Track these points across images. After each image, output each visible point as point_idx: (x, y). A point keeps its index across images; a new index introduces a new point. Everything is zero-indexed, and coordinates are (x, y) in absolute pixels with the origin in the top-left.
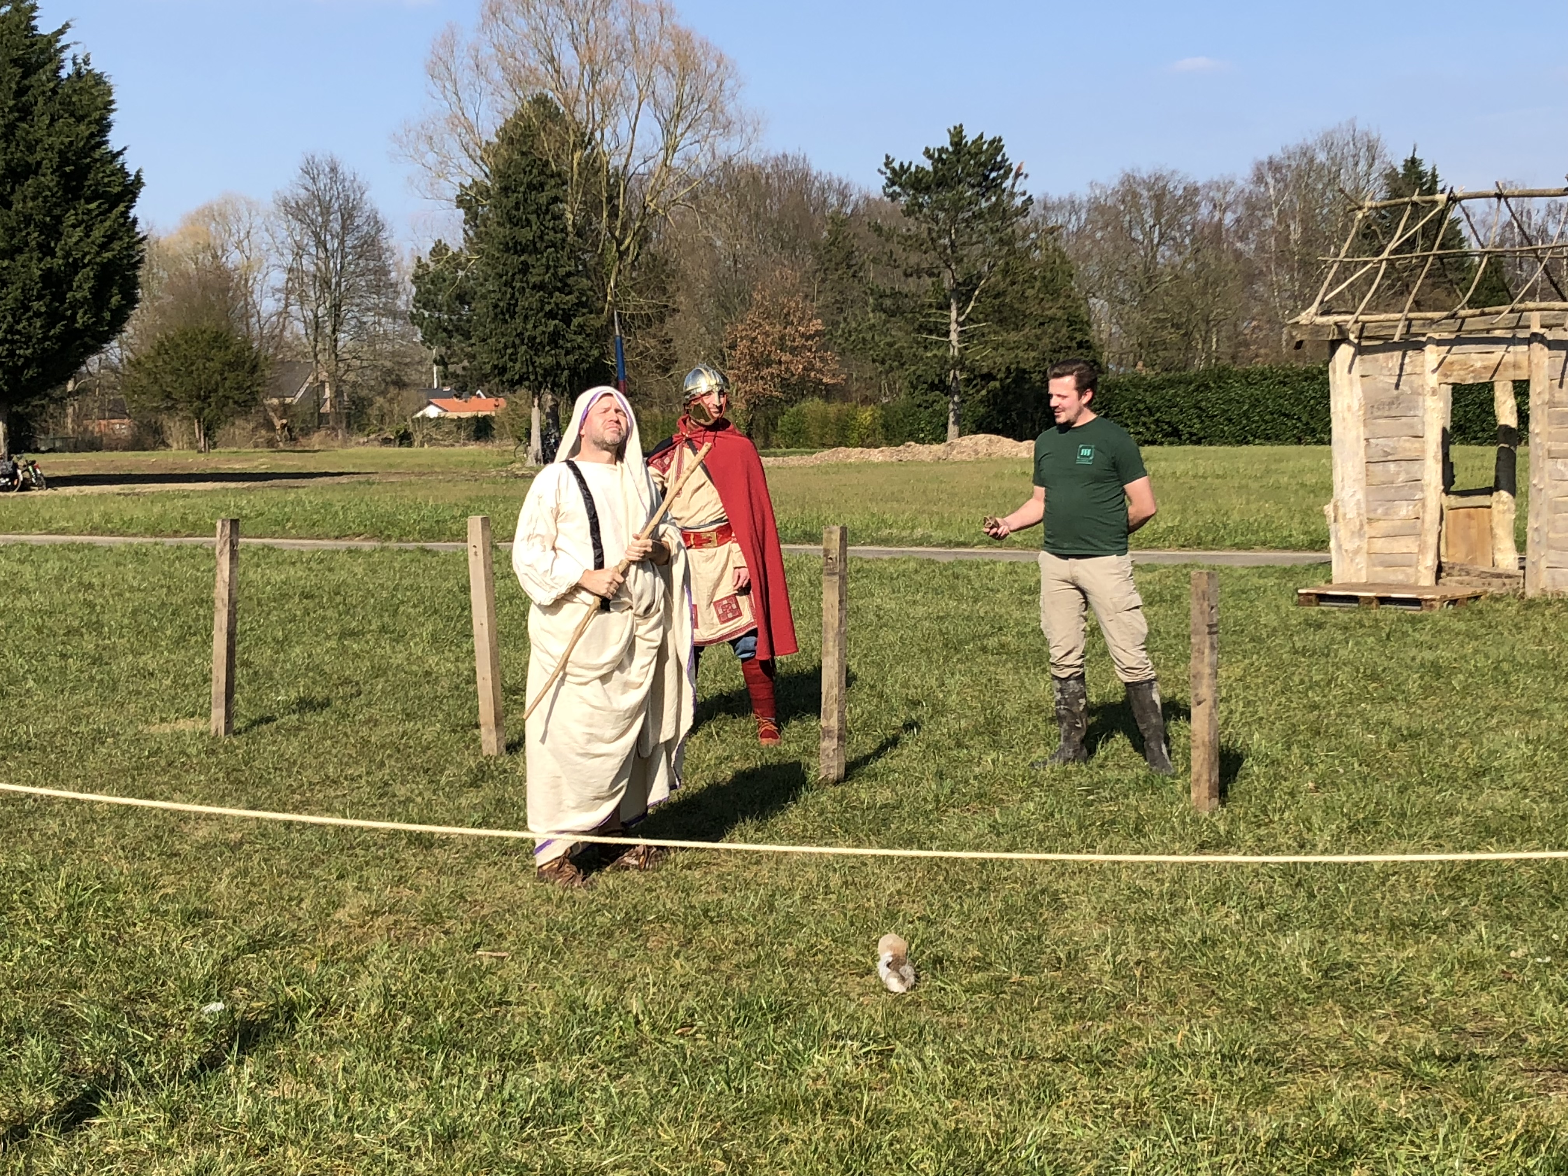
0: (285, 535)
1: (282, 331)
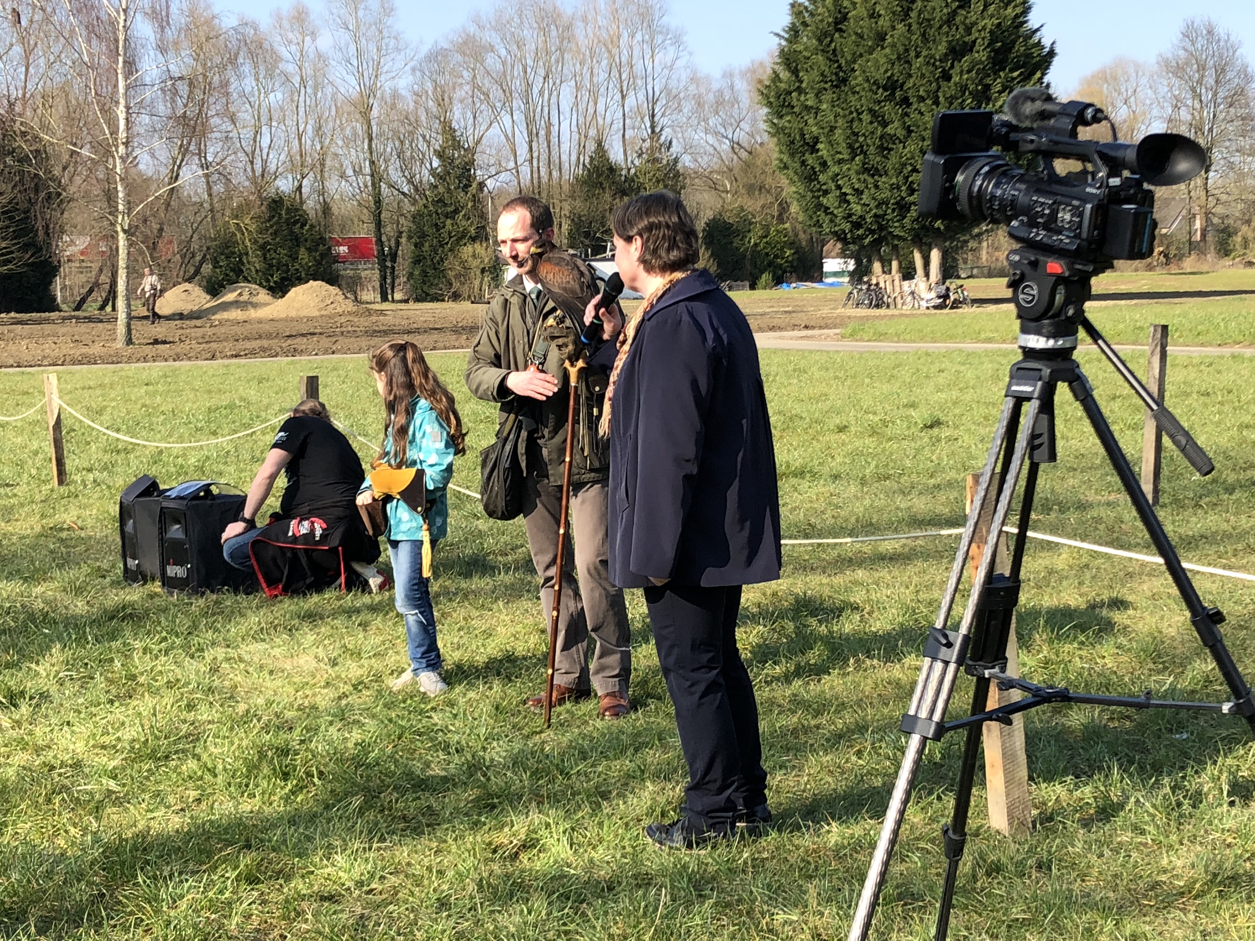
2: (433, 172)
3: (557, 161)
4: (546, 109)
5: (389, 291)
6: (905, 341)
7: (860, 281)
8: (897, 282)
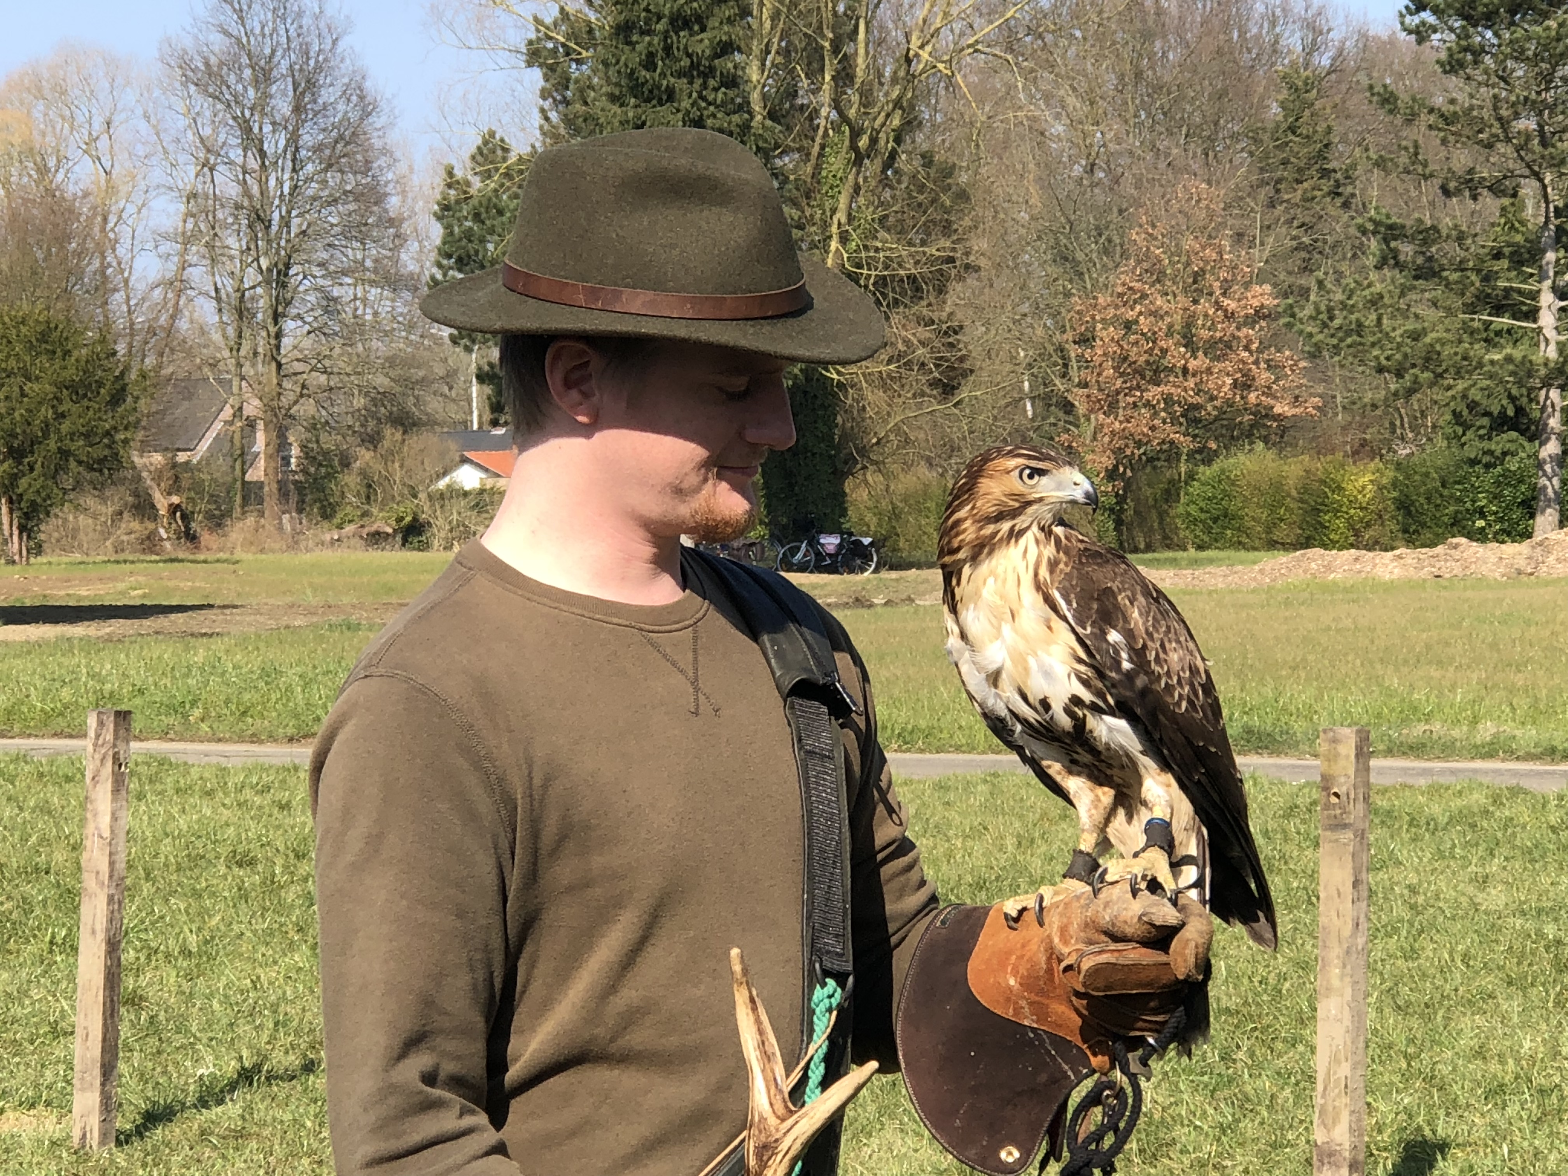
0: (188, 734)
1: (173, 317)
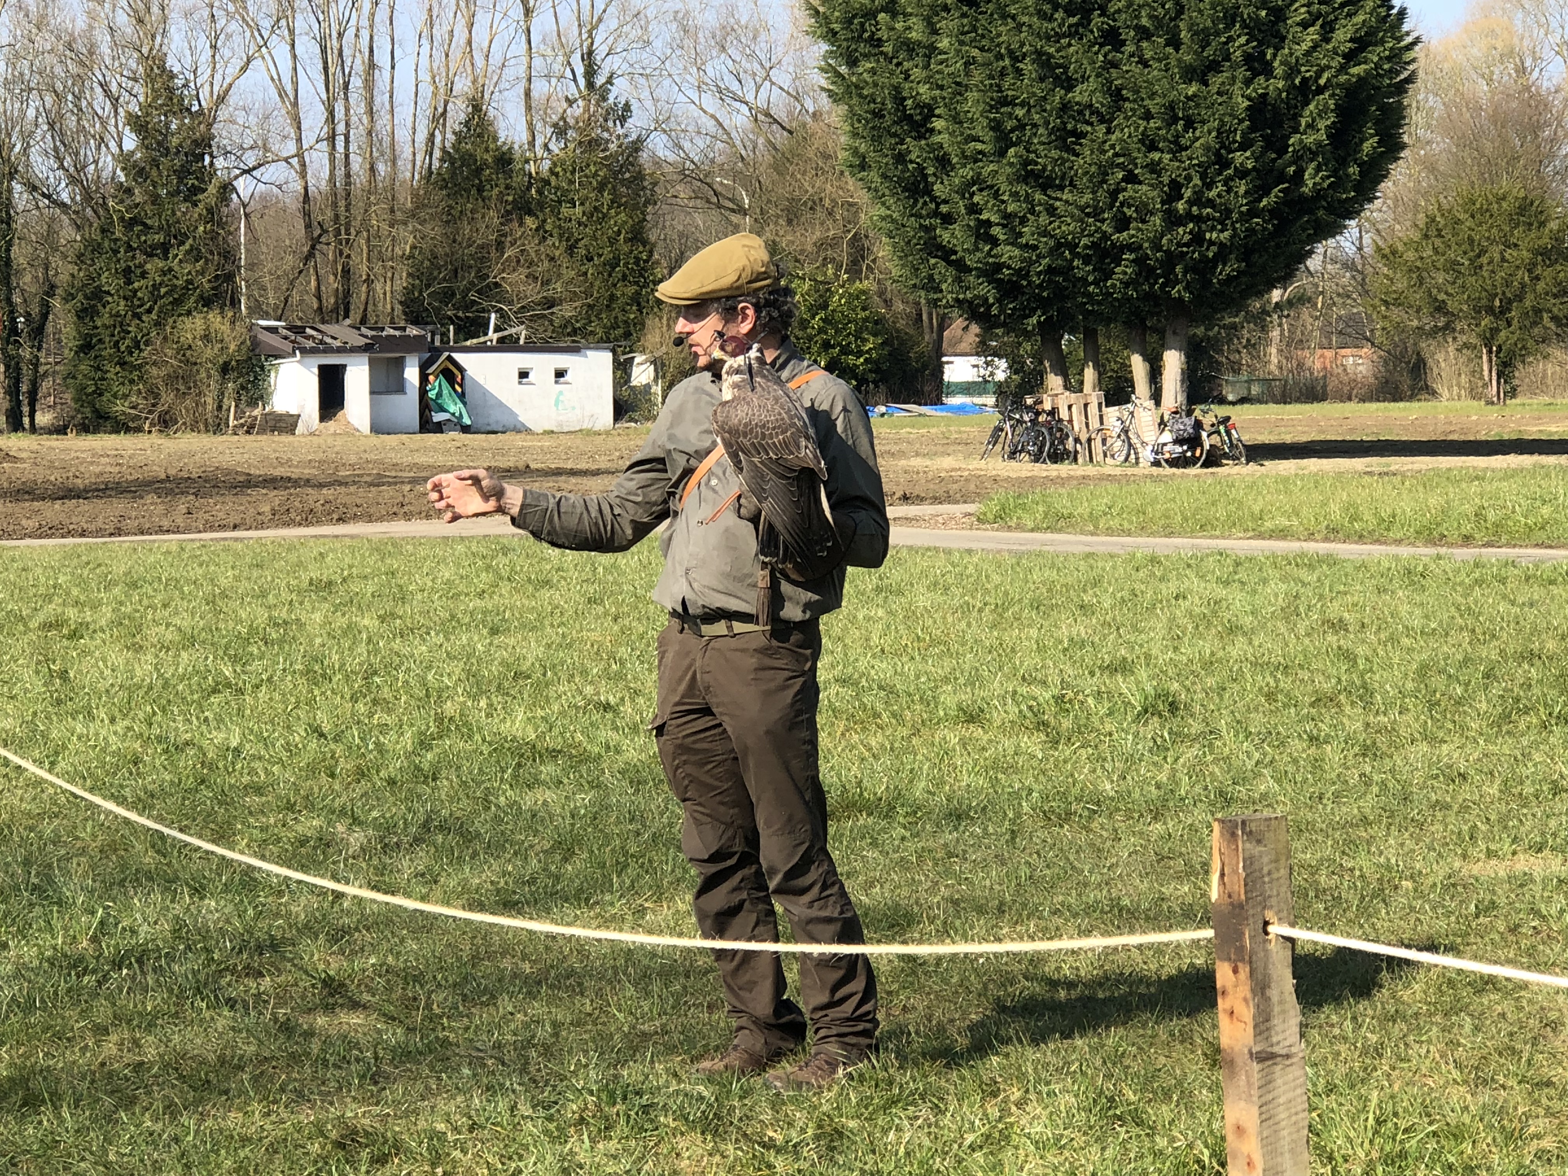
2: (124, 159)
3: (387, 141)
4: (365, 34)
5: (26, 409)
6: (1110, 531)
7: (1018, 404)
8: (1093, 410)
